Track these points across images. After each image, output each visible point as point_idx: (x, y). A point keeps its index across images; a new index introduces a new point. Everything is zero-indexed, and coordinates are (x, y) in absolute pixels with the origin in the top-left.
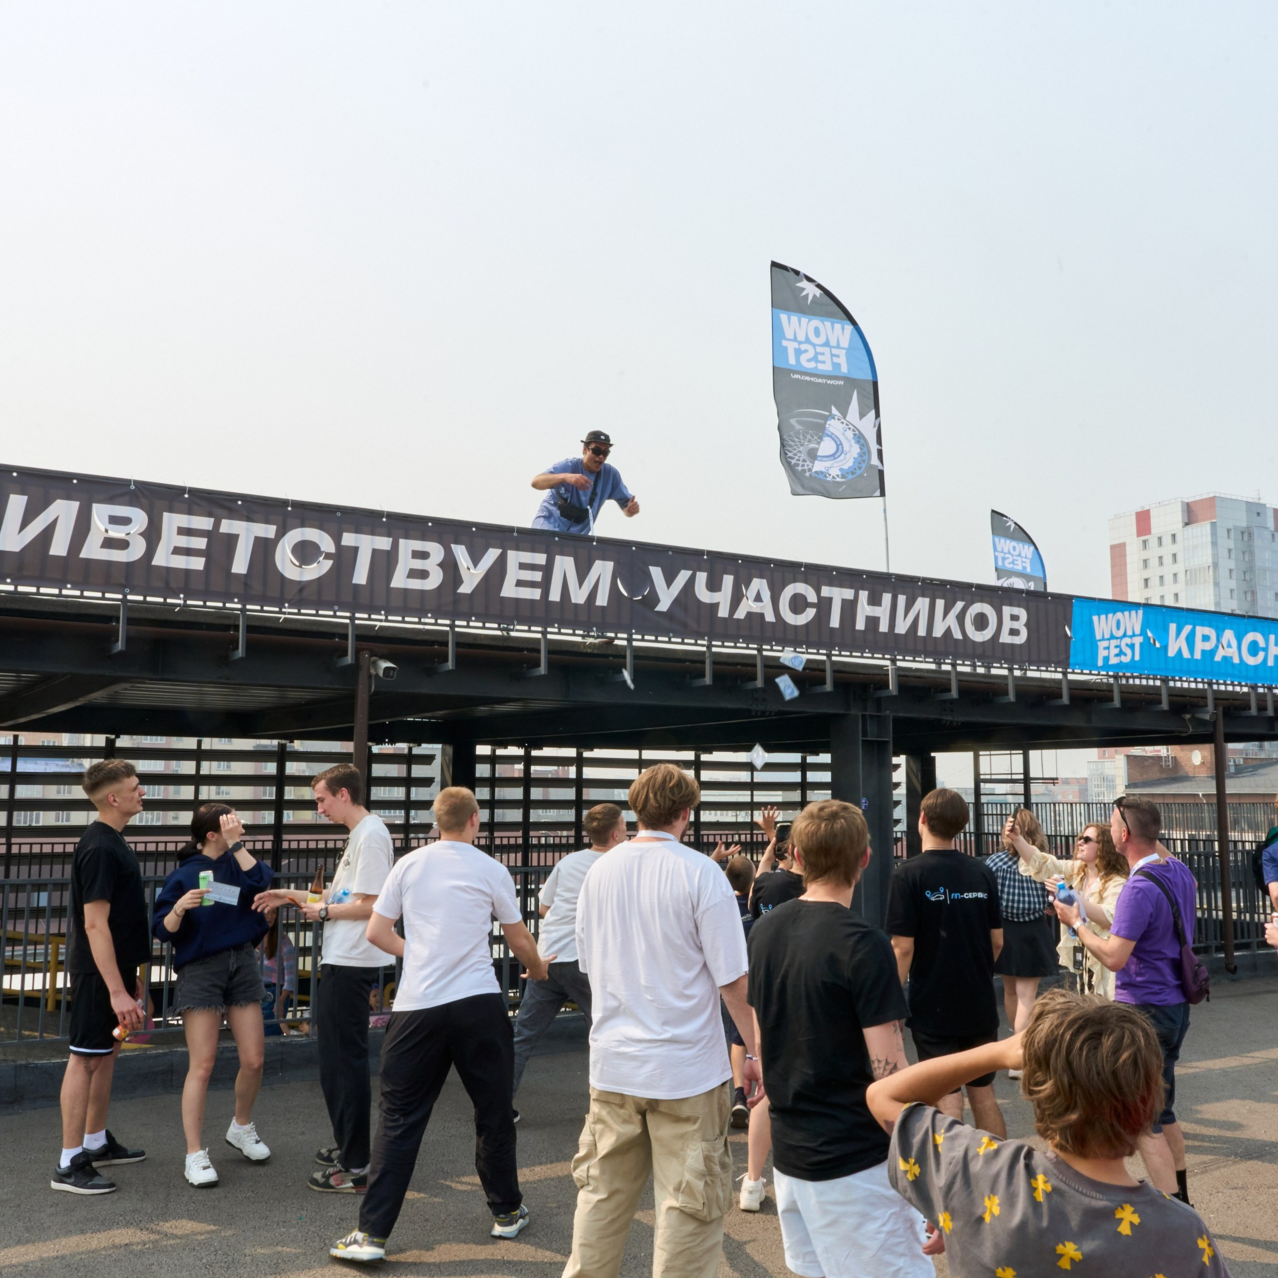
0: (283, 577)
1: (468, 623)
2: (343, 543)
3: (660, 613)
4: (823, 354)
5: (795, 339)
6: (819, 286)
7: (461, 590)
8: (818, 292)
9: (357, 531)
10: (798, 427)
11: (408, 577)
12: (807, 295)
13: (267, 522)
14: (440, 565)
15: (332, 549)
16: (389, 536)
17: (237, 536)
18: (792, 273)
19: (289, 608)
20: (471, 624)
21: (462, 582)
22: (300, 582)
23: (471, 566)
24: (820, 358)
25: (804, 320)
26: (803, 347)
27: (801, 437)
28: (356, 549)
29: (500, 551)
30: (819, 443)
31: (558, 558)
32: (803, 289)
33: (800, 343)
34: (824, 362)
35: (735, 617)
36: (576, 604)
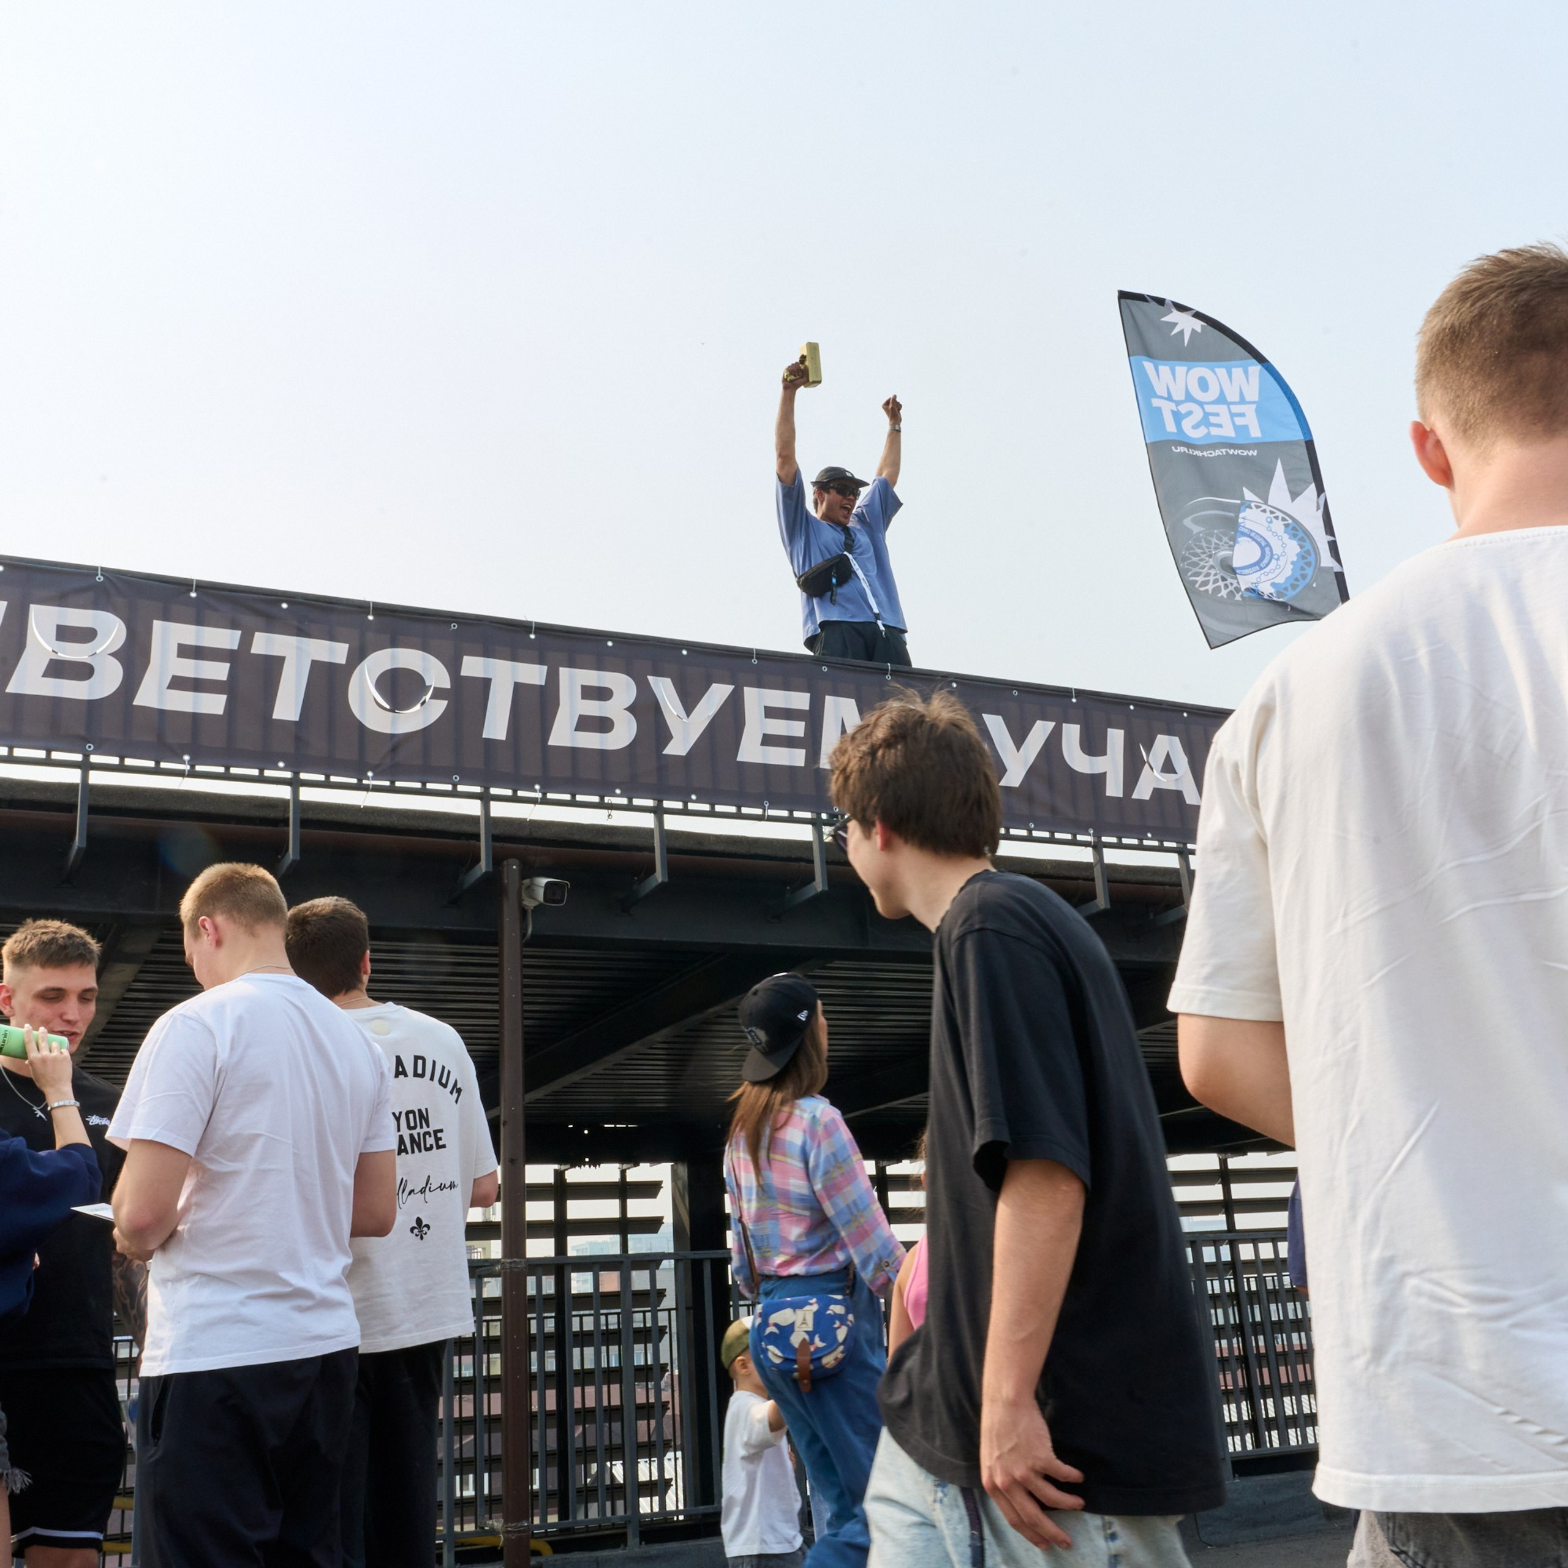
0: (361, 727)
1: (685, 805)
2: (465, 672)
3: (1008, 789)
4: (1217, 415)
5: (1169, 398)
6: (1198, 315)
7: (668, 751)
8: (1198, 325)
9: (487, 653)
10: (1196, 529)
11: (576, 730)
12: (1182, 332)
13: (332, 637)
14: (631, 709)
15: (446, 683)
16: (541, 663)
17: (281, 660)
18: (1154, 304)
19: (374, 779)
20: (691, 807)
21: (672, 737)
22: (393, 736)
23: (683, 713)
24: (1213, 419)
25: (1181, 370)
26: (1183, 409)
27: (1204, 544)
28: (486, 683)
29: (731, 688)
30: (1232, 548)
31: (829, 699)
32: (1175, 325)
33: (1178, 403)
34: (1220, 426)
35: (1134, 796)
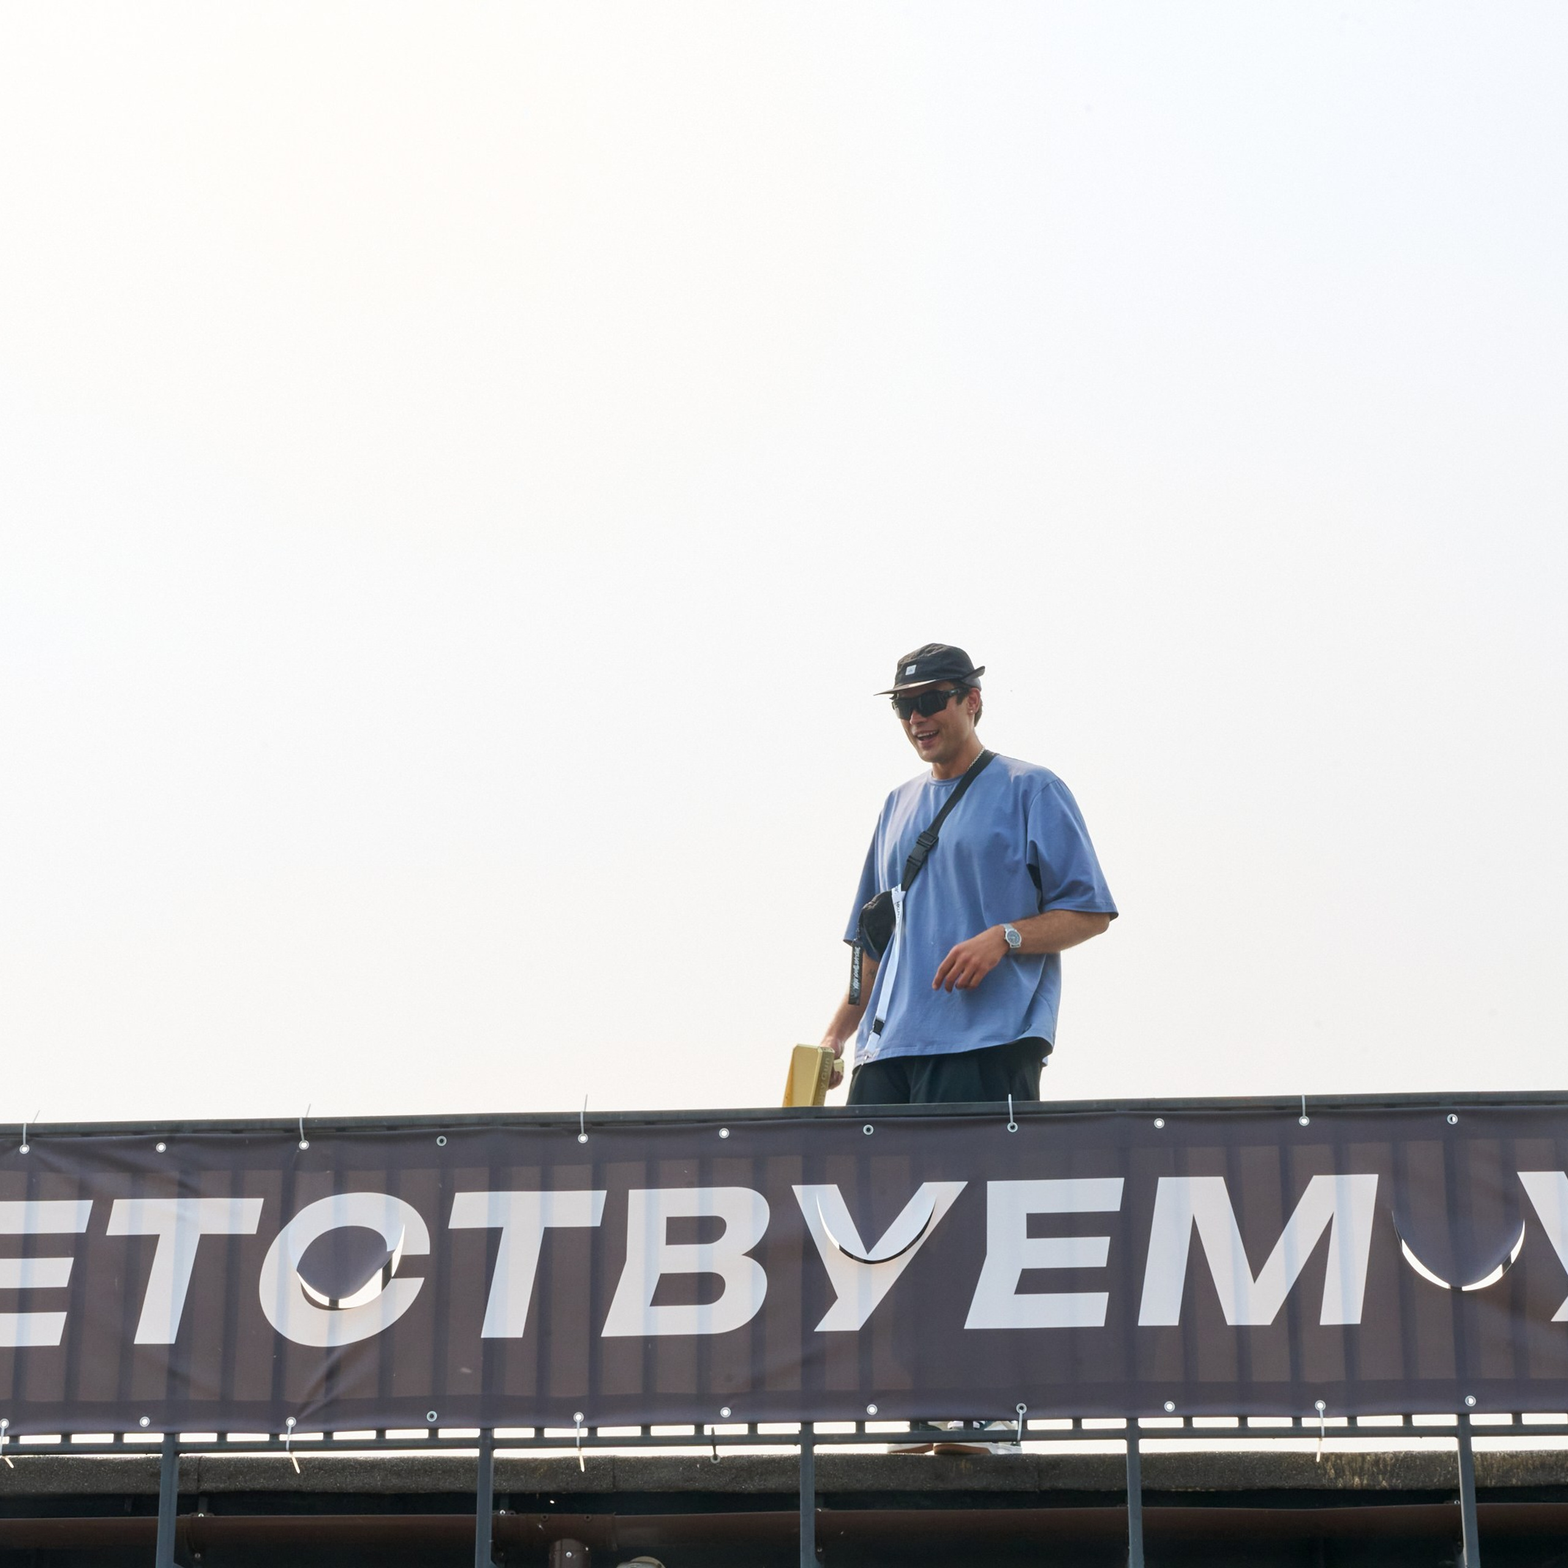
0: (280, 1341)
1: (860, 1426)
2: (456, 1222)
7: (827, 1325)
9: (497, 1183)
11: (655, 1302)
13: (237, 1191)
14: (757, 1253)
15: (423, 1247)
16: (596, 1186)
17: (152, 1241)
19: (300, 1428)
20: (871, 1427)
21: (834, 1298)
22: (330, 1350)
23: (859, 1244)
28: (493, 1236)
29: (959, 1186)
31: (1165, 1183)
36: (1242, 1331)
